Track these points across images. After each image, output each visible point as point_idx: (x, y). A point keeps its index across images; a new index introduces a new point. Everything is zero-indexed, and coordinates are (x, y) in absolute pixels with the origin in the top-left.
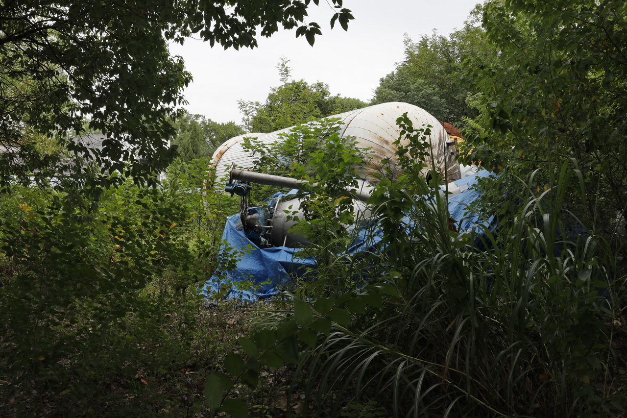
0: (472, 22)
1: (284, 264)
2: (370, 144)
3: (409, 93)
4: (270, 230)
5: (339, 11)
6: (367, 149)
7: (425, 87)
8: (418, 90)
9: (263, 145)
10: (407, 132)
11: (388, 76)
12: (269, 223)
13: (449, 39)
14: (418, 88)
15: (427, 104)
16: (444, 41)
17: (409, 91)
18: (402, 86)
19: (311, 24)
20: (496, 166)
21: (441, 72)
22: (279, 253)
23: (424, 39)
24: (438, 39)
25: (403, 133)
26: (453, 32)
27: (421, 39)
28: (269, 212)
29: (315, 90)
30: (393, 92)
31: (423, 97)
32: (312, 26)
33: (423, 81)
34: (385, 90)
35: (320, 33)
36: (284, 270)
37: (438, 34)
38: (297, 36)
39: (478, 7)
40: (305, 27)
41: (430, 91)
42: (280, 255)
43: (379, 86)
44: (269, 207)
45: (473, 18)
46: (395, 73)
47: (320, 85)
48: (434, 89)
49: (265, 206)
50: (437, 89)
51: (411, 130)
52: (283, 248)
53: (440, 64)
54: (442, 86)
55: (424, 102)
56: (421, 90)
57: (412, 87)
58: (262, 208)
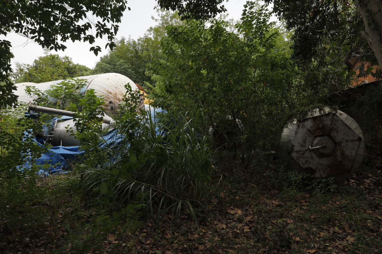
0: (148, 34)
1: (63, 155)
2: (103, 94)
3: (116, 66)
4: (52, 137)
5: (110, 42)
6: (101, 96)
7: (124, 64)
8: (121, 65)
9: (39, 91)
10: (129, 92)
11: (104, 56)
12: (51, 134)
13: (137, 41)
14: (120, 64)
15: (125, 73)
16: (134, 42)
17: (115, 65)
18: (112, 63)
19: (97, 47)
20: (168, 108)
21: (132, 57)
22: (59, 149)
23: (123, 39)
24: (131, 41)
25: (127, 92)
26: (139, 38)
27: (121, 39)
28: (51, 128)
29: (64, 60)
30: (107, 65)
31: (123, 69)
32: (97, 48)
33: (123, 61)
34: (103, 63)
35: (100, 51)
36: (63, 158)
37: (132, 38)
38: (90, 51)
39: (151, 28)
40: (94, 47)
41: (127, 66)
42: (60, 150)
43: (99, 61)
44: (51, 125)
45: (148, 33)
46: (108, 55)
47: (67, 58)
48: (129, 66)
49: (48, 125)
50: (130, 66)
51: (131, 90)
52: (61, 146)
53: (131, 53)
54: (132, 64)
55: (124, 72)
56: (122, 66)
57: (118, 63)
58: (46, 126)
